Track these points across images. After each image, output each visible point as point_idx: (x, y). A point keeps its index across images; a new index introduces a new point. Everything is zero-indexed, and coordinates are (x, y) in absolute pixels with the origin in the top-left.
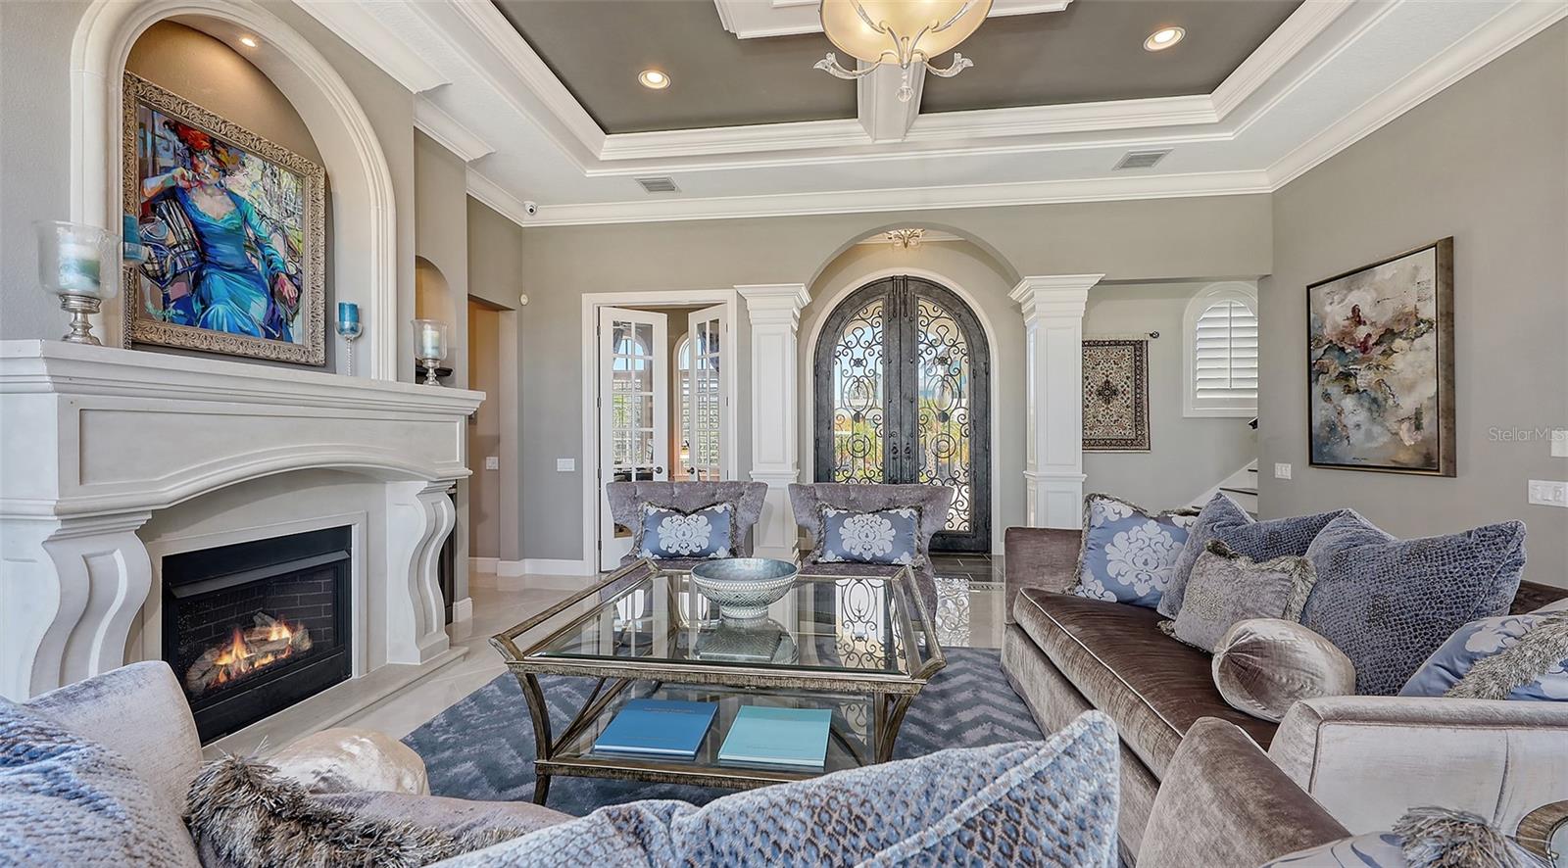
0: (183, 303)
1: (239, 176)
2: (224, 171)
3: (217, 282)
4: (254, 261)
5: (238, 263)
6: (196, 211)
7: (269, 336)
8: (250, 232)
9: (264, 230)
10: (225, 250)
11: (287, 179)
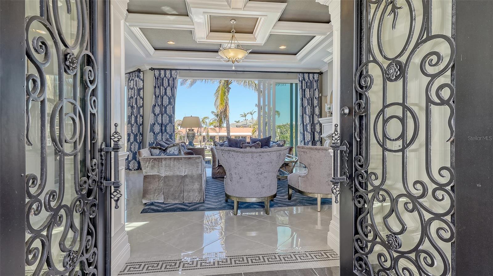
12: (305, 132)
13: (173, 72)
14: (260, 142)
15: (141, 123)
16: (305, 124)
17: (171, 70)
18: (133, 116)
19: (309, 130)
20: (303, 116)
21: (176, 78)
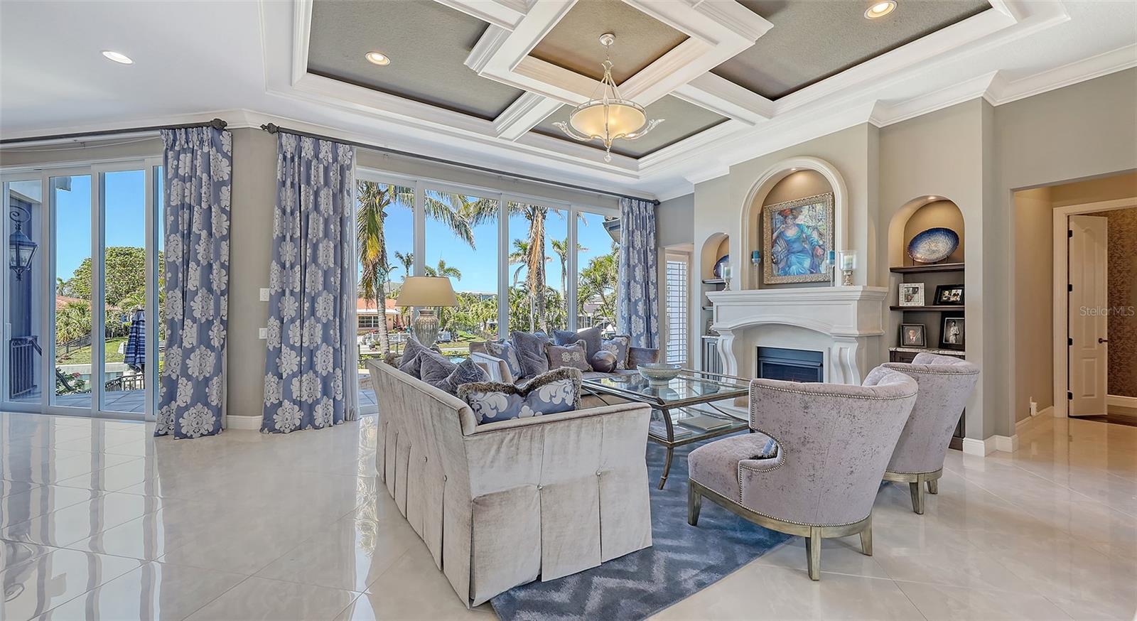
0: (783, 269)
1: (801, 217)
2: (795, 218)
3: (793, 258)
4: (806, 246)
5: (800, 249)
6: (787, 237)
7: (812, 273)
8: (804, 235)
9: (808, 232)
10: (796, 246)
11: (819, 207)
12: (633, 317)
13: (341, 149)
14: (585, 341)
15: (224, 287)
16: (633, 300)
17: (336, 141)
18: (192, 265)
19: (641, 312)
20: (629, 284)
21: (349, 167)
